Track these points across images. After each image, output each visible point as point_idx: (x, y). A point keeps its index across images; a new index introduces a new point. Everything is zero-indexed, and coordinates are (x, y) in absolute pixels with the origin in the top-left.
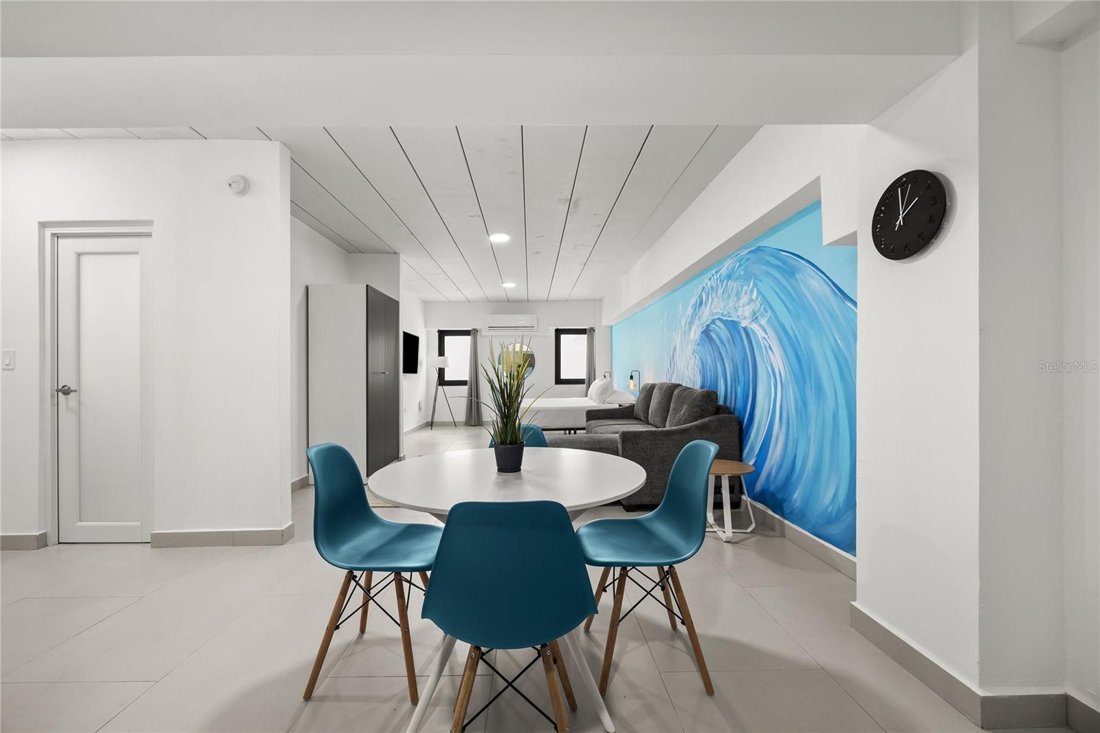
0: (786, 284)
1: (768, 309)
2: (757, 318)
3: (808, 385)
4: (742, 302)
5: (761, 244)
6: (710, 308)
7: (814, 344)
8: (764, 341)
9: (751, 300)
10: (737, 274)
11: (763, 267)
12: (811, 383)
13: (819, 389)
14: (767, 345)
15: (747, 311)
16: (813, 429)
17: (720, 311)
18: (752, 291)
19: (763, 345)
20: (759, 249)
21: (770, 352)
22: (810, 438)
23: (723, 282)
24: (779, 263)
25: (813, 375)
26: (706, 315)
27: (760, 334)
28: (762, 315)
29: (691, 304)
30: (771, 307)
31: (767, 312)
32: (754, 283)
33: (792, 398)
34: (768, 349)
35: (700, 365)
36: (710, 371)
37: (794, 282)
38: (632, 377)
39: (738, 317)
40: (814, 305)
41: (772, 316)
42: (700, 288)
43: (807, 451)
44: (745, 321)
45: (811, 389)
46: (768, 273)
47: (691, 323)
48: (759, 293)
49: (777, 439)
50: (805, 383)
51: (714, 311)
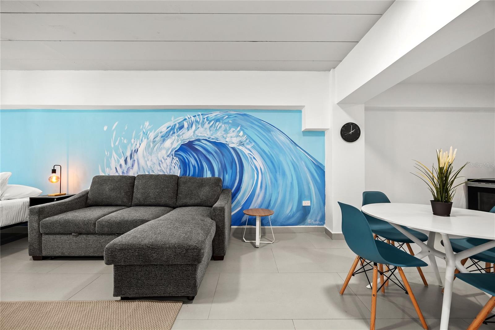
0: (264, 134)
1: (252, 142)
2: (243, 144)
3: (278, 173)
4: (229, 135)
5: (247, 113)
6: (194, 132)
7: (282, 158)
8: (249, 155)
9: (238, 136)
10: (226, 121)
11: (248, 123)
12: (280, 172)
13: (284, 174)
14: (252, 157)
15: (235, 140)
16: (281, 189)
17: (207, 136)
18: (239, 132)
19: (248, 157)
20: (245, 115)
21: (254, 160)
22: (279, 192)
23: (211, 121)
24: (261, 125)
25: (281, 169)
26: (188, 135)
27: (247, 152)
28: (247, 144)
29: (167, 124)
30: (255, 142)
31: (251, 143)
32: (241, 128)
33: (269, 178)
34: (253, 159)
35: (179, 164)
36: (194, 167)
37: (270, 135)
38: (54, 171)
39: (227, 142)
40: (281, 145)
41: (255, 145)
42: (181, 119)
43: (277, 197)
44: (234, 144)
45: (280, 174)
46: (252, 127)
47: (165, 137)
48: (245, 133)
49: (259, 196)
50: (276, 172)
51: (200, 135)
